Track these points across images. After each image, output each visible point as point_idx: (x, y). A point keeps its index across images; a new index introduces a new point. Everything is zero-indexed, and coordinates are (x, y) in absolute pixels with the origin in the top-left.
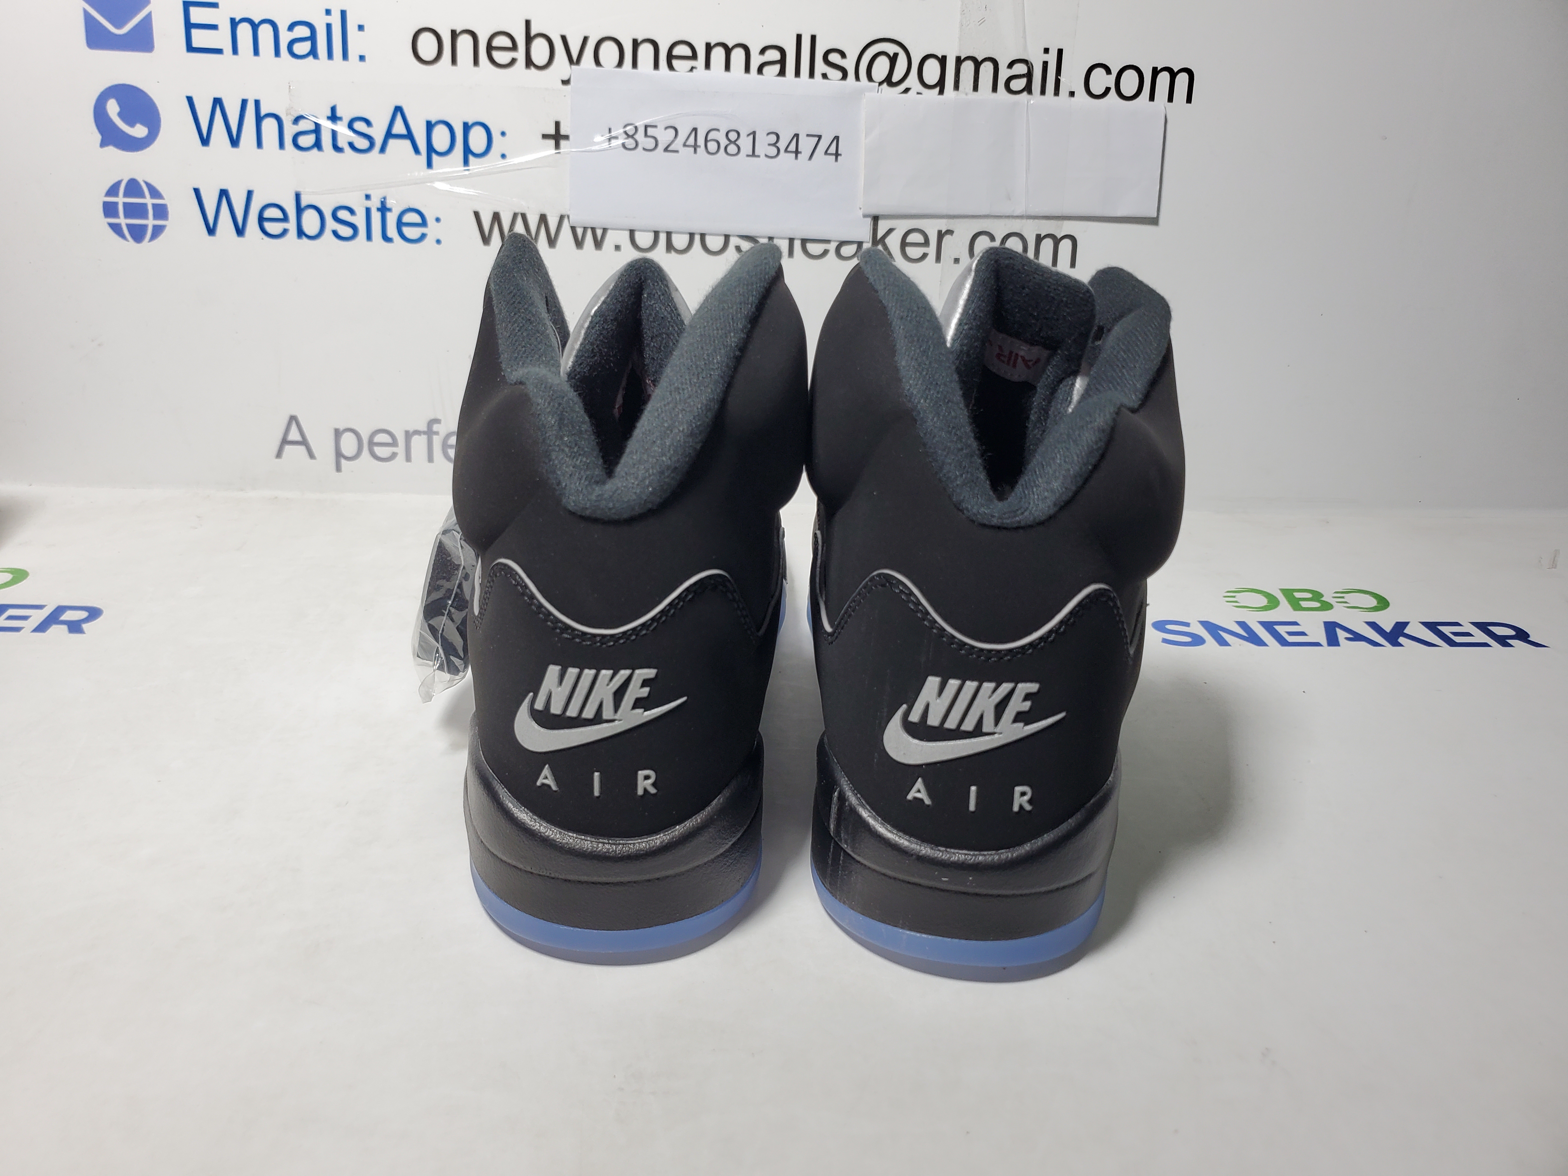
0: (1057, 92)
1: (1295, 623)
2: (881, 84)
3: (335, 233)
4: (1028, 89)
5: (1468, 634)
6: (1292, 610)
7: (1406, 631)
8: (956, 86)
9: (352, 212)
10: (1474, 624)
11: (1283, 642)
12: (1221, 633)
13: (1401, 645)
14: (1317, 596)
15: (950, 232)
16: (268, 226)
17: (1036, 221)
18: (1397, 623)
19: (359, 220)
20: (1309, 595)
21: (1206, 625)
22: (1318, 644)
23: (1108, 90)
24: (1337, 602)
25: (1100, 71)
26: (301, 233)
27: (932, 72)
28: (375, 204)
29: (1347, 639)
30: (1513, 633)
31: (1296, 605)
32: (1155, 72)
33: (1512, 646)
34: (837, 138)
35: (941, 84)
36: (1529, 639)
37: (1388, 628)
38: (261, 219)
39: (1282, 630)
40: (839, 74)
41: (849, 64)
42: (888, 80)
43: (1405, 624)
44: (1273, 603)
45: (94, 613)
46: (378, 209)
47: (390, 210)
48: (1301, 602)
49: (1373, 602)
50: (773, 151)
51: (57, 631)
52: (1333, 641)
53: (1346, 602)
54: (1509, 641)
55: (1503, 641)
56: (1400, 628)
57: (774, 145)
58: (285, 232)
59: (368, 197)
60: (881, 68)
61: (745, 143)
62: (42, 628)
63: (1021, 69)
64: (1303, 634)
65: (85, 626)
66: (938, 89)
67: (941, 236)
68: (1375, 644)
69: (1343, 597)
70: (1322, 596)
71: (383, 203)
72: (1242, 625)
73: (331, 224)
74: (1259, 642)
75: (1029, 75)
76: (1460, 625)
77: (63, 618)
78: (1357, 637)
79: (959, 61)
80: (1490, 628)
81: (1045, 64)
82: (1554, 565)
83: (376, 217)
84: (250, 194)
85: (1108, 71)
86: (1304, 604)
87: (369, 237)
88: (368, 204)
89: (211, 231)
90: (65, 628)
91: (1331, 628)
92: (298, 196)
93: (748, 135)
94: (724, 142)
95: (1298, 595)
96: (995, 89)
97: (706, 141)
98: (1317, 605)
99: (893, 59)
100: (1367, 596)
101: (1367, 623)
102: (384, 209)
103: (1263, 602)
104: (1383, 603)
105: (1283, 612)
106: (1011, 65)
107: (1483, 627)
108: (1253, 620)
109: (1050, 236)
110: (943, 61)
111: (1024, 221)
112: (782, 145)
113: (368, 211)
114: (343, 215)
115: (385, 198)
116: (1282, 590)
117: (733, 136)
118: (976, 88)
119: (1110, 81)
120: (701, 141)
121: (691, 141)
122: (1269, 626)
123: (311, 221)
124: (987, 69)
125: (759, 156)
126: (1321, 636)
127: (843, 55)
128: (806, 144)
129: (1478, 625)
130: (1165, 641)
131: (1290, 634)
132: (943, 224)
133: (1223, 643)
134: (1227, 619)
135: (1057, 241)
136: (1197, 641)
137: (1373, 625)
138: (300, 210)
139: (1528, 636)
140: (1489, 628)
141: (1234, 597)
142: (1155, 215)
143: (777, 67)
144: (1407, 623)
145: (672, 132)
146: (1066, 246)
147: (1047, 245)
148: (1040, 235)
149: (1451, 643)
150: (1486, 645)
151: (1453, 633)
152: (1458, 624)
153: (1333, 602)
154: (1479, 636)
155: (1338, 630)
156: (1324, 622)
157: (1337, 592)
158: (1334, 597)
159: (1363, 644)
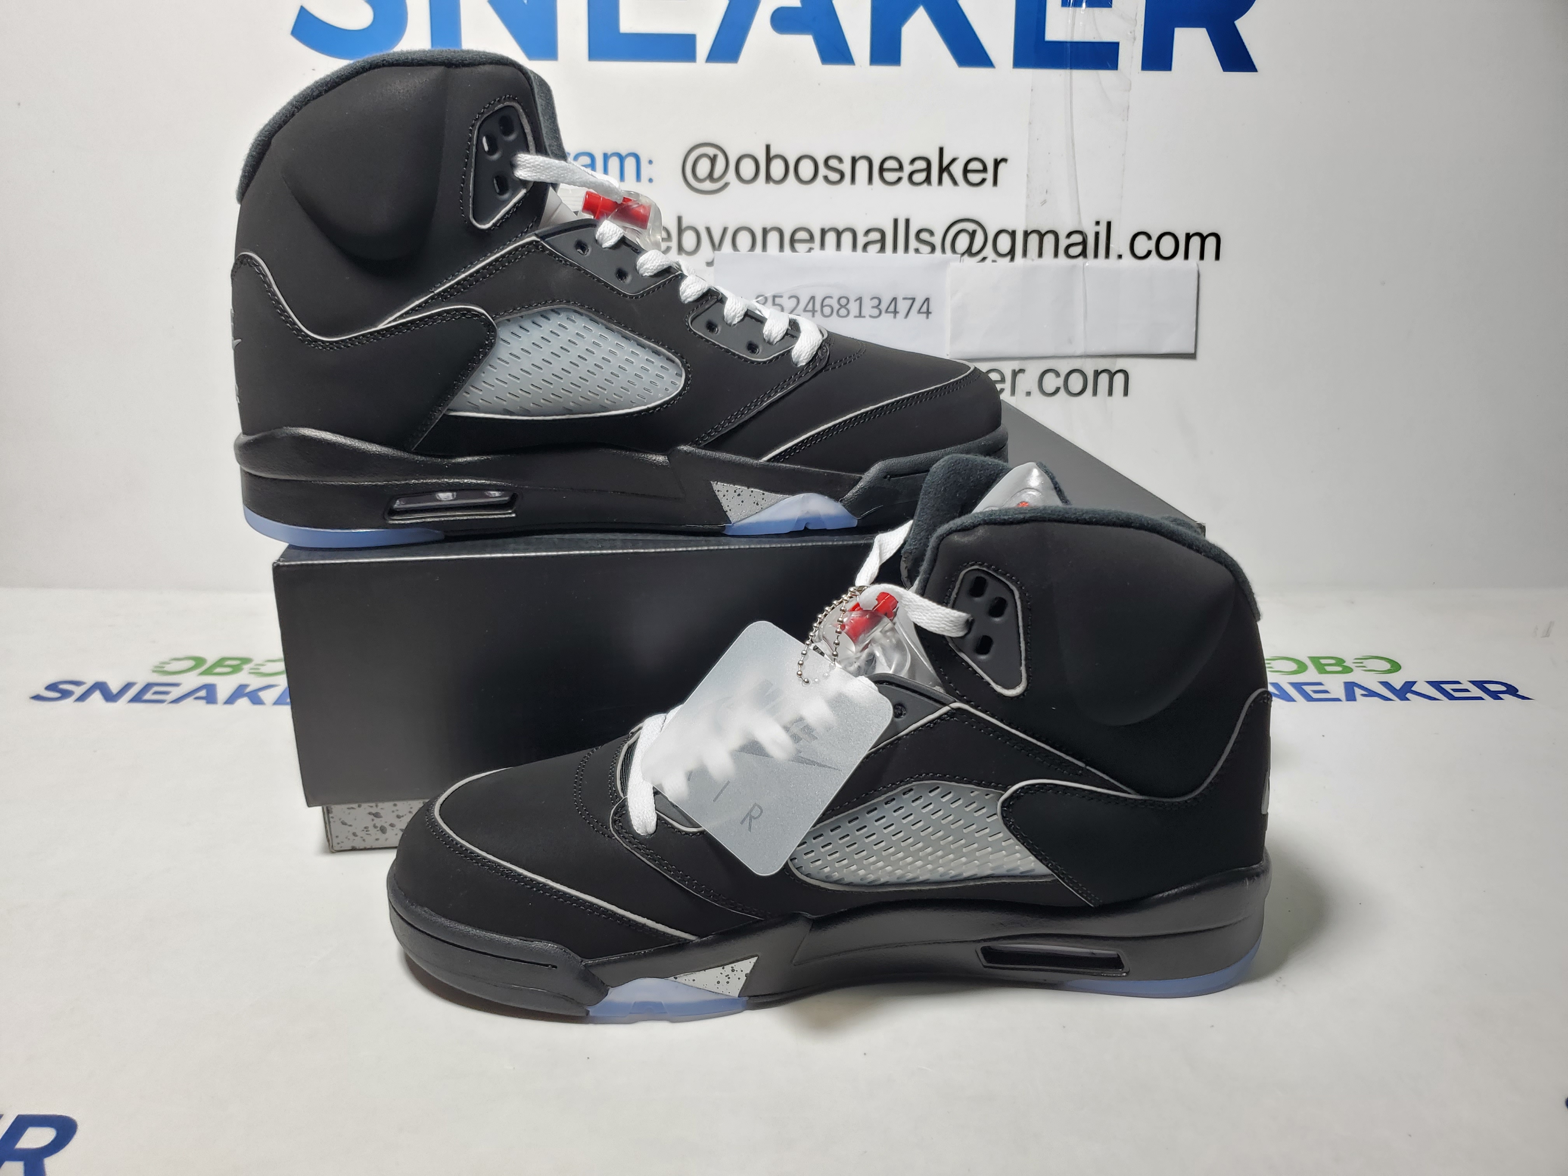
0: (1107, 255)
1: (1320, 684)
2: (963, 254)
4: (1084, 254)
5: (1467, 690)
6: (1317, 673)
7: (1413, 689)
8: (1025, 254)
10: (1471, 681)
11: (1310, 699)
13: (1408, 699)
14: (1339, 661)
15: (1022, 371)
17: (1094, 360)
18: (1406, 682)
20: (1333, 661)
22: (1338, 700)
23: (1149, 253)
24: (1357, 666)
25: (1141, 239)
27: (1004, 243)
29: (1363, 695)
30: (1504, 688)
31: (1321, 669)
32: (1188, 237)
33: (1501, 699)
34: (927, 300)
35: (1012, 253)
36: (1517, 693)
37: (1398, 686)
39: (1308, 689)
40: (928, 249)
41: (937, 240)
42: (969, 252)
43: (1411, 683)
44: (1302, 667)
48: (1325, 667)
49: (1387, 666)
50: (876, 312)
52: (1351, 697)
53: (1364, 667)
54: (1501, 695)
55: (1495, 695)
56: (1408, 686)
57: (877, 307)
60: (963, 242)
61: (854, 307)
63: (1077, 238)
64: (1326, 692)
66: (1009, 257)
67: (1015, 374)
68: (1386, 699)
69: (1362, 663)
70: (1344, 661)
72: (1275, 685)
74: (1290, 699)
75: (1084, 243)
76: (1460, 682)
78: (1371, 694)
79: (1026, 234)
81: (1097, 234)
82: (1548, 635)
85: (1149, 237)
86: (1328, 668)
91: (1350, 689)
93: (856, 300)
94: (836, 307)
95: (1323, 661)
96: (1056, 255)
97: (822, 306)
98: (1339, 669)
99: (972, 235)
100: (1383, 661)
101: (1381, 682)
103: (1293, 667)
104: (1395, 666)
105: (1311, 675)
106: (1069, 235)
107: (1480, 684)
108: (1285, 682)
109: (1106, 371)
110: (1013, 234)
111: (1084, 360)
112: (883, 306)
116: (1310, 658)
117: (843, 302)
118: (1040, 255)
119: (1151, 245)
120: (818, 307)
121: (810, 307)
122: (1298, 686)
124: (1049, 240)
125: (864, 317)
126: (1341, 693)
127: (932, 233)
128: (903, 306)
129: (1473, 682)
131: (1315, 692)
132: (1016, 365)
137: (1386, 684)
139: (1517, 691)
140: (1485, 685)
142: (1193, 352)
143: (878, 246)
144: (1415, 682)
145: (794, 301)
146: (1119, 379)
147: (1104, 379)
148: (1097, 370)
149: (1451, 697)
150: (1481, 698)
151: (1452, 690)
152: (1458, 683)
153: (1352, 666)
154: (1476, 692)
155: (1355, 688)
156: (1345, 683)
157: (1356, 658)
158: (1354, 663)
159: (1377, 699)
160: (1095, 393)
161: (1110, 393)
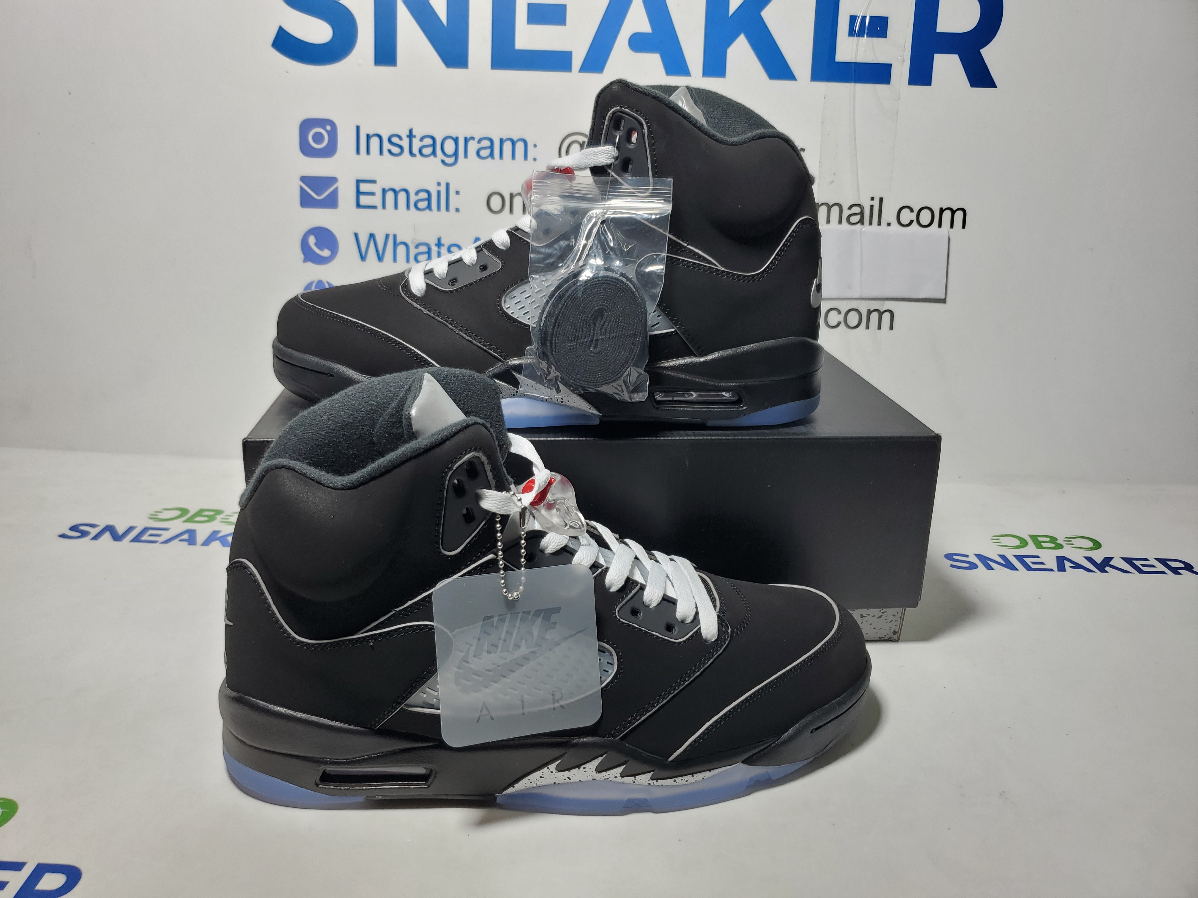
0: (879, 223)
1: (1038, 557)
4: (861, 221)
5: (1153, 566)
6: (1035, 548)
7: (1111, 563)
10: (1157, 560)
11: (1030, 569)
12: (989, 562)
13: (1106, 572)
14: (1053, 539)
17: (867, 301)
18: (1106, 558)
20: (1048, 539)
21: (979, 556)
22: (1052, 570)
23: (912, 222)
24: (1067, 544)
25: (906, 211)
29: (1071, 567)
30: (1182, 566)
31: (1039, 545)
32: (942, 211)
33: (1180, 574)
36: (1193, 570)
37: (1099, 561)
39: (1028, 561)
43: (1109, 559)
44: (1023, 543)
48: (1042, 544)
49: (1090, 544)
52: (1062, 568)
53: (1072, 544)
54: (1179, 571)
55: (1175, 571)
56: (1107, 561)
63: (856, 210)
64: (1042, 563)
68: (1090, 571)
69: (1071, 541)
70: (1057, 540)
72: (1003, 557)
74: (1014, 568)
75: (862, 213)
76: (1148, 560)
78: (1078, 566)
80: (1168, 562)
81: (872, 207)
85: (912, 210)
86: (1044, 545)
91: (1061, 562)
95: (1040, 539)
96: (840, 222)
98: (1053, 545)
100: (1087, 540)
101: (1085, 557)
103: (1017, 542)
104: (1096, 545)
105: (1030, 549)
106: (850, 208)
107: (1163, 561)
108: (1010, 554)
109: (876, 310)
111: (859, 301)
116: (1030, 536)
118: (828, 221)
119: (913, 216)
122: (1020, 558)
124: (835, 211)
126: (1054, 565)
129: (1159, 560)
130: (952, 566)
131: (1034, 563)
133: (990, 568)
134: (992, 553)
135: (881, 314)
136: (973, 566)
137: (1089, 559)
139: (1192, 567)
141: (998, 539)
142: (943, 297)
144: (1112, 558)
146: (886, 317)
147: (875, 316)
148: (870, 310)
149: (1140, 571)
150: (1164, 573)
151: (1141, 565)
152: (1146, 560)
153: (1063, 543)
154: (1160, 567)
155: (1065, 562)
156: (1057, 557)
157: (1066, 538)
158: (1064, 541)
159: (1082, 570)
160: (868, 327)
161: (879, 327)
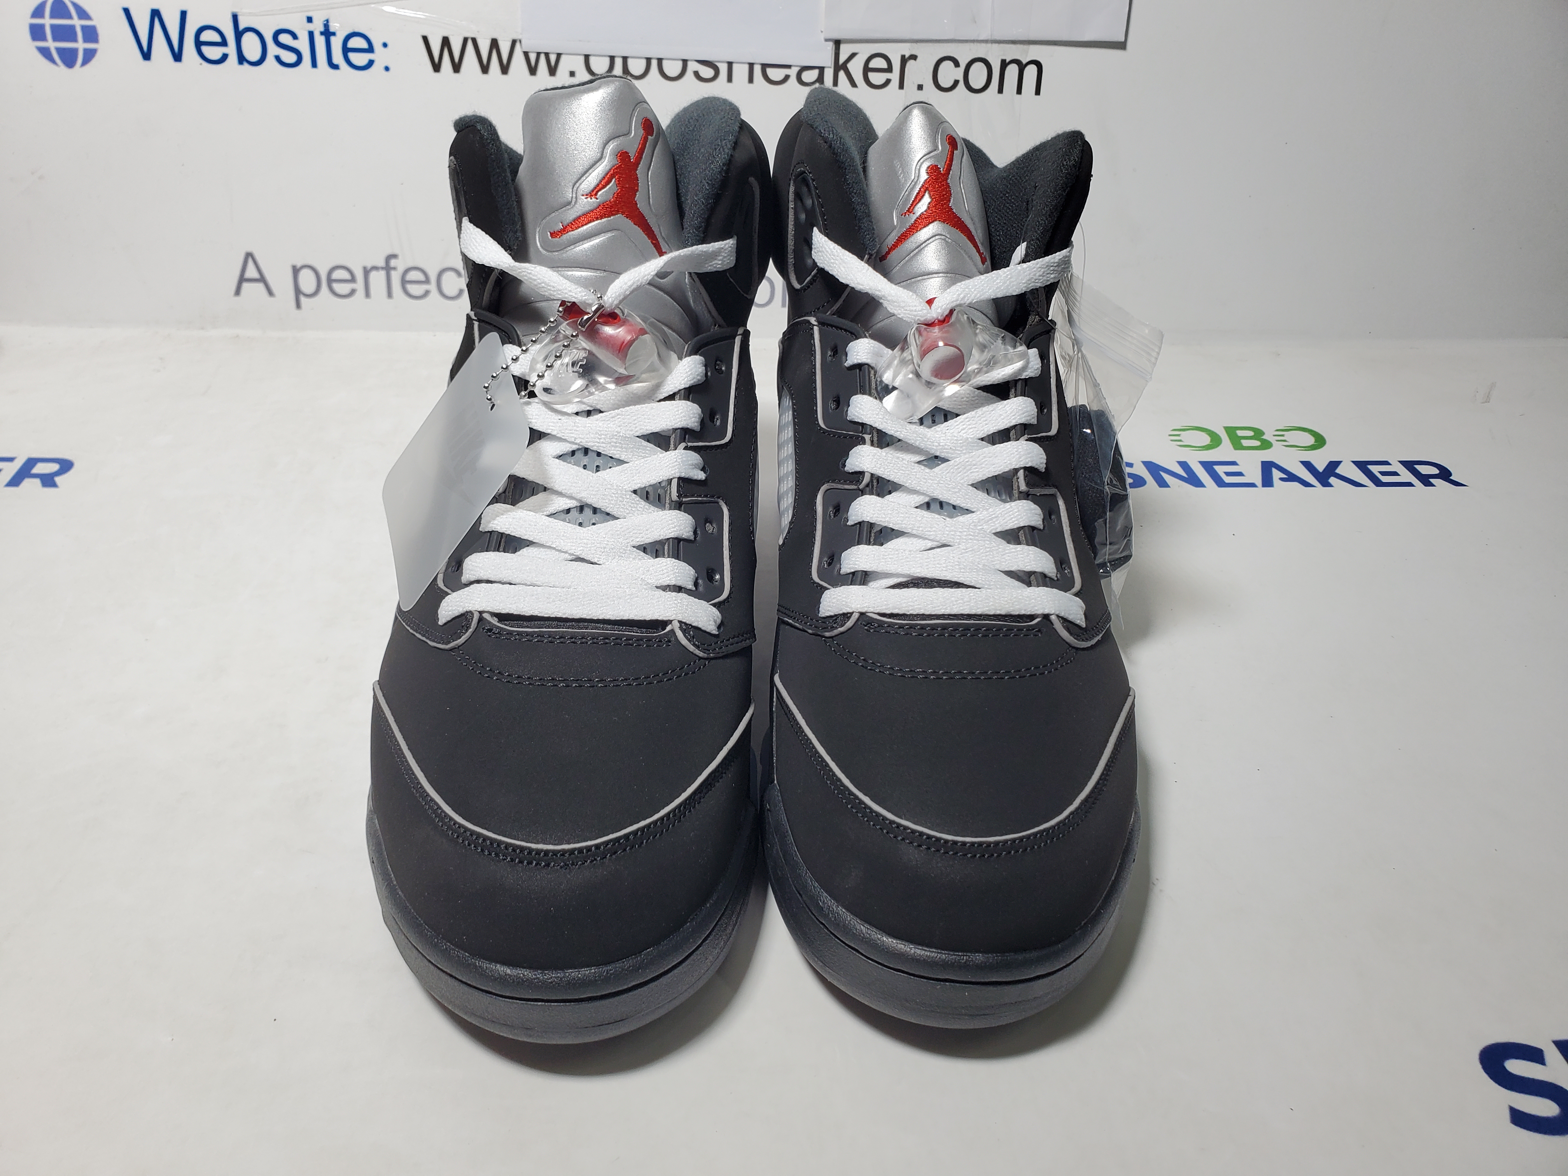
1: (1234, 464)
3: (278, 58)
5: (1396, 474)
6: (1233, 449)
7: (1338, 471)
9: (295, 36)
11: (1220, 483)
12: (1162, 474)
13: (1330, 485)
14: (1258, 434)
15: (914, 57)
16: (206, 50)
17: (1002, 45)
18: (1331, 462)
19: (303, 45)
20: (1251, 434)
21: (1148, 465)
22: (1252, 485)
24: (1277, 441)
26: (242, 59)
28: (317, 27)
29: (1281, 479)
31: (1237, 444)
33: (1434, 485)
36: (1451, 478)
37: (1321, 468)
38: (199, 44)
39: (1220, 470)
43: (1336, 464)
44: (1215, 441)
45: (66, 466)
46: (322, 33)
47: (334, 34)
48: (1242, 441)
49: (1310, 441)
51: (31, 485)
52: (1267, 482)
53: (1285, 441)
54: (1433, 480)
55: (1427, 480)
56: (1333, 465)
58: (225, 57)
59: (310, 20)
62: (15, 482)
64: (1240, 474)
65: (57, 479)
67: (904, 60)
68: (1306, 484)
69: (1283, 435)
70: (1263, 434)
71: (326, 25)
72: (1184, 465)
73: (273, 50)
74: (1199, 483)
77: (35, 471)
78: (1291, 477)
82: (1487, 400)
83: (320, 41)
84: (184, 14)
86: (1245, 443)
87: (314, 64)
88: (311, 27)
89: (146, 56)
90: (37, 481)
91: (1268, 468)
92: (235, 18)
95: (1239, 433)
98: (1257, 443)
100: (1306, 434)
101: (1302, 462)
102: (328, 33)
103: (1207, 440)
104: (1320, 441)
105: (1225, 451)
107: (1410, 466)
108: (1194, 460)
109: (1016, 61)
111: (989, 45)
113: (311, 34)
114: (284, 38)
115: (327, 21)
116: (1226, 428)
122: (1209, 466)
123: (251, 47)
126: (1256, 476)
129: (1404, 463)
131: (1228, 474)
132: (907, 50)
133: (1163, 484)
134: (1169, 460)
135: (1022, 67)
136: (1139, 482)
137: (1308, 465)
138: (239, 35)
141: (1179, 436)
142: (1123, 40)
144: (1339, 463)
146: (1031, 72)
147: (1012, 71)
148: (1005, 60)
149: (1378, 483)
150: (1411, 484)
151: (1380, 472)
152: (1386, 463)
153: (1272, 440)
154: (1406, 476)
155: (1274, 470)
156: (1262, 462)
157: (1277, 430)
158: (1274, 435)
159: (1296, 484)
160: (1000, 90)
161: (1019, 91)
